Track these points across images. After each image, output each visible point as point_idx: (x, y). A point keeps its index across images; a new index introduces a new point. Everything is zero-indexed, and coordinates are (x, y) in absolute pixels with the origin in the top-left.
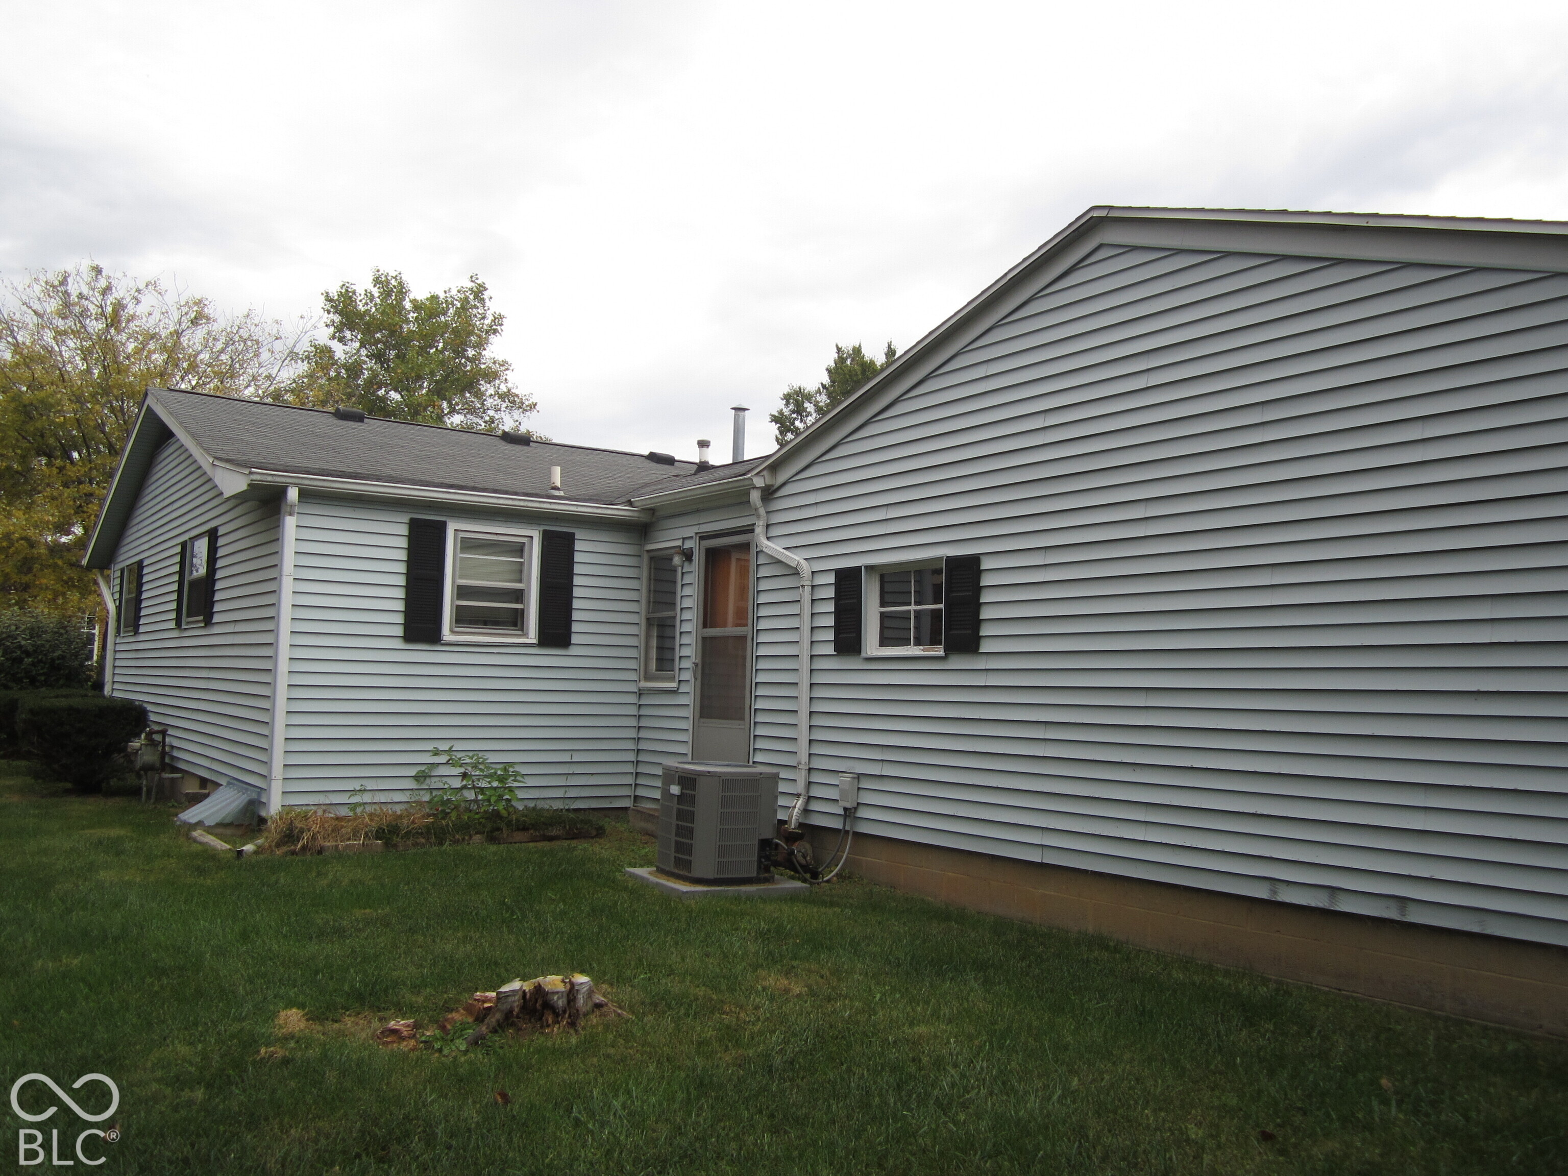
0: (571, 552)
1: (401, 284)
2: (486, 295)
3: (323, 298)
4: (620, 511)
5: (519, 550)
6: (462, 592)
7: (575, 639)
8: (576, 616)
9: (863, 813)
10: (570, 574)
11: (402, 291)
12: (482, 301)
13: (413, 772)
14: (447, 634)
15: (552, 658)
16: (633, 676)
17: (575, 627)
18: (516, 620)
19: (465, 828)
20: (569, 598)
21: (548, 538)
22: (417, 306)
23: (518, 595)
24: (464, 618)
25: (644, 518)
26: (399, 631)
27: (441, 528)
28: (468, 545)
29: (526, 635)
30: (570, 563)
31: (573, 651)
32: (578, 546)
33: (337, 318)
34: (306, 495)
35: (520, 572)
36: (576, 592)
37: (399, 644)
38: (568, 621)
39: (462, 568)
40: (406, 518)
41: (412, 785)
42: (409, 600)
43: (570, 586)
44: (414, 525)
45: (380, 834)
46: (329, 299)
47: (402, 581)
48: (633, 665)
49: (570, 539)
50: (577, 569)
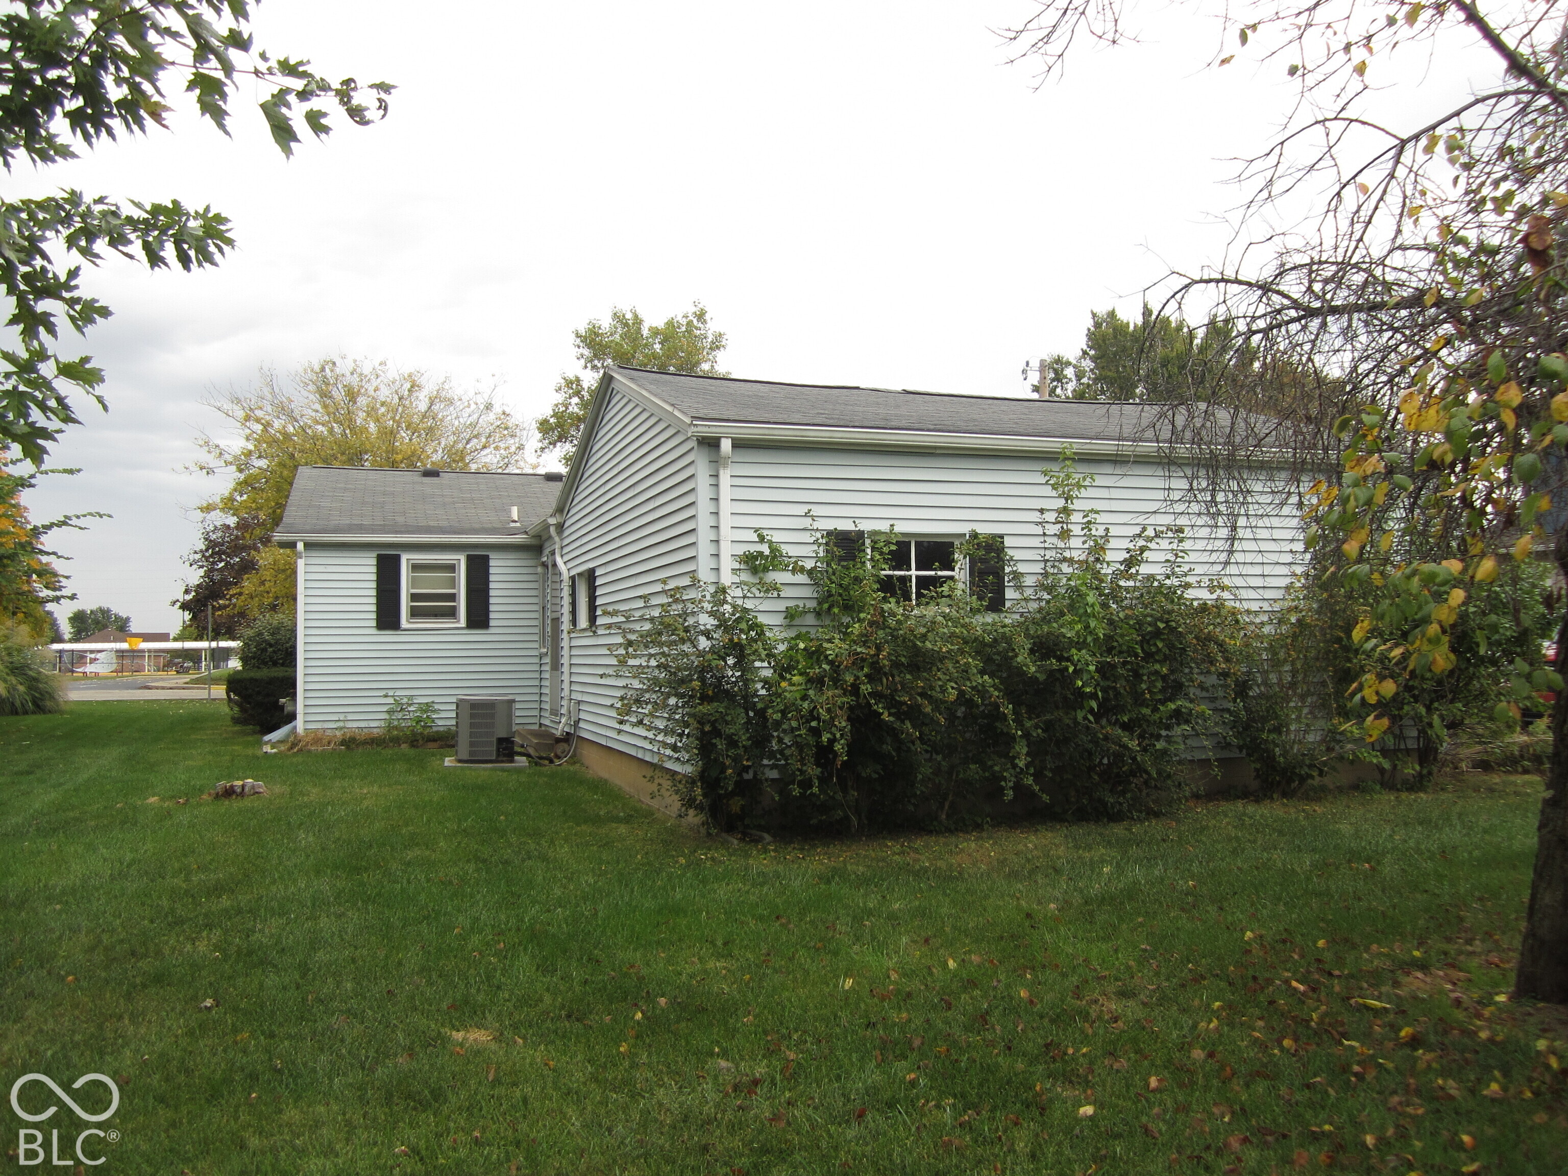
0: (487, 567)
1: (636, 316)
2: (707, 317)
3: (574, 335)
4: (519, 539)
5: (452, 568)
6: (414, 597)
7: (492, 623)
8: (492, 608)
9: (582, 725)
10: (487, 582)
11: (638, 321)
12: (705, 322)
13: (385, 708)
14: (404, 623)
15: (477, 635)
16: (536, 645)
17: (492, 616)
18: (451, 613)
19: (396, 741)
20: (487, 597)
21: (470, 559)
22: (655, 332)
23: (452, 597)
24: (415, 613)
25: (534, 542)
26: (374, 623)
27: (397, 558)
28: (416, 567)
29: (458, 622)
30: (487, 574)
31: (491, 630)
32: (492, 563)
33: (586, 352)
34: (308, 546)
35: (453, 583)
36: (492, 593)
37: (375, 631)
38: (487, 612)
39: (414, 583)
40: (375, 554)
41: (386, 716)
42: (379, 604)
43: (487, 589)
44: (380, 558)
45: (343, 742)
46: (578, 336)
47: (374, 593)
48: (536, 638)
49: (486, 559)
50: (492, 578)
